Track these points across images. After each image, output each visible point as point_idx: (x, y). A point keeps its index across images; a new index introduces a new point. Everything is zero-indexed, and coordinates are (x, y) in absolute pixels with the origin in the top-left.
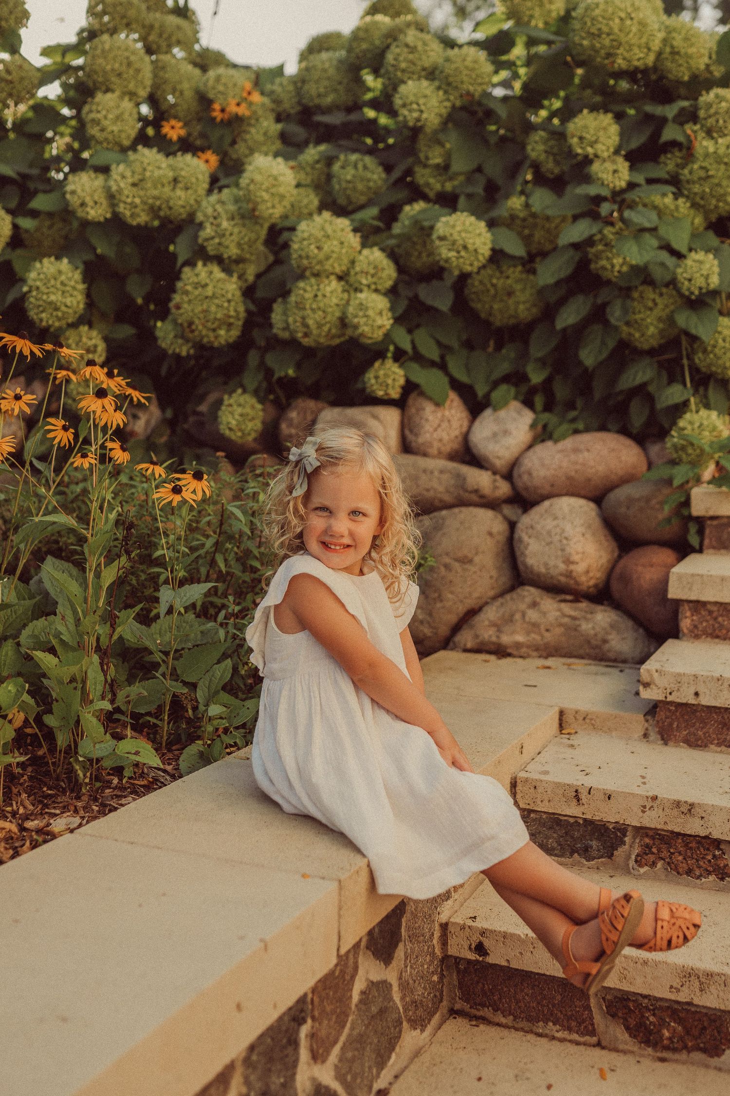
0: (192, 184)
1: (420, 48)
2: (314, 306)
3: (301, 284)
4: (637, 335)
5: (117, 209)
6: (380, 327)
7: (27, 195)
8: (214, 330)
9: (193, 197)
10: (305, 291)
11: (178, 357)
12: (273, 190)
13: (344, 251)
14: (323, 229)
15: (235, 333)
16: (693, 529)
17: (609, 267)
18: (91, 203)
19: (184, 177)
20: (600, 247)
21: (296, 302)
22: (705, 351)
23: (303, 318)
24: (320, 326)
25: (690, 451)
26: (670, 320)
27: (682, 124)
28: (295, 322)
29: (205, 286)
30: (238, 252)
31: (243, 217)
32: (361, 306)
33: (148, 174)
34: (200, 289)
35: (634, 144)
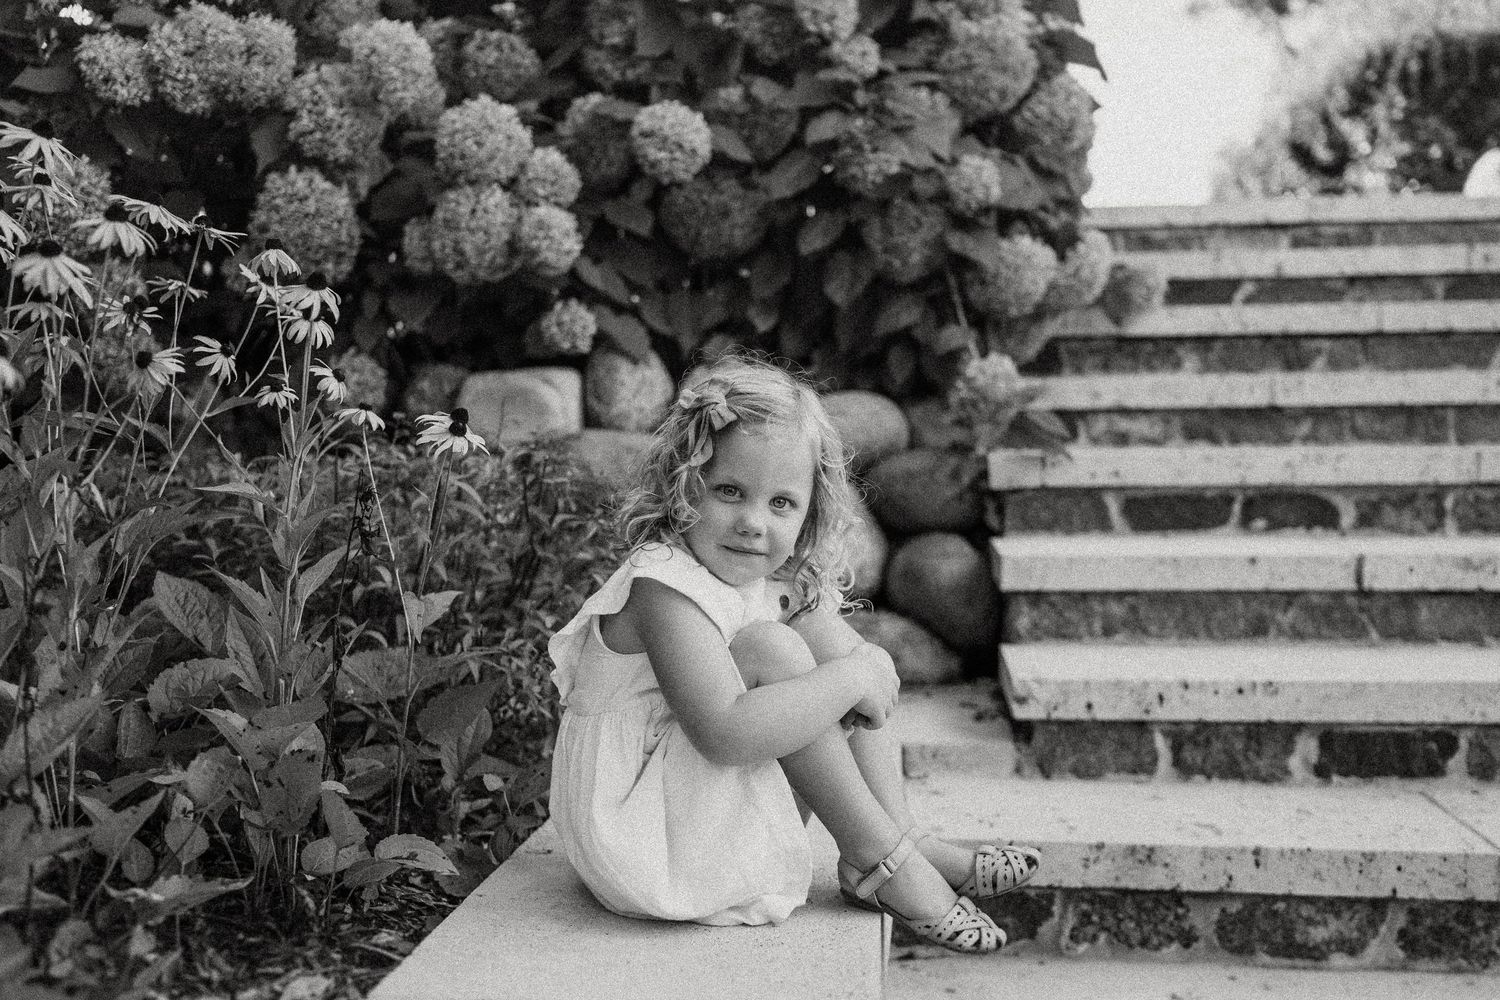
0: (275, 57)
2: (473, 224)
3: (452, 195)
4: (897, 263)
5: (160, 89)
6: (568, 253)
8: (318, 263)
9: (277, 76)
10: (458, 203)
12: (406, 64)
13: (513, 148)
14: (483, 118)
15: (346, 267)
16: (991, 506)
17: (860, 174)
18: (121, 79)
19: (263, 47)
20: (848, 151)
21: (446, 221)
22: (983, 282)
23: (457, 242)
24: (481, 252)
25: (982, 406)
26: (940, 244)
28: (444, 247)
29: (303, 199)
30: (350, 152)
31: (355, 104)
32: (541, 225)
33: (209, 39)
34: (296, 204)
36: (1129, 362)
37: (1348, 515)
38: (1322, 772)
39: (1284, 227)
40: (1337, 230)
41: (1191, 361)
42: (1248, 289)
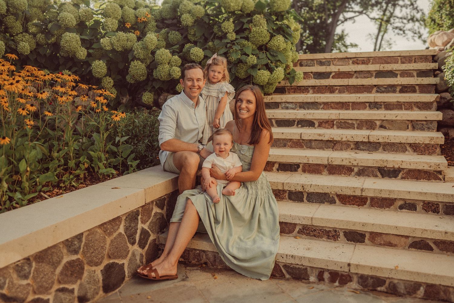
0: (132, 40)
1: (187, 5)
2: (163, 71)
4: (240, 75)
5: (113, 47)
6: (178, 75)
7: (91, 44)
8: (140, 77)
9: (132, 43)
10: (160, 67)
11: (131, 84)
12: (151, 43)
13: (168, 57)
14: (162, 52)
15: (145, 78)
18: (107, 46)
19: (130, 39)
21: (158, 70)
24: (164, 76)
26: (246, 71)
27: (249, 23)
28: (159, 75)
29: (137, 66)
30: (144, 57)
31: (144, 49)
32: (174, 70)
33: (121, 38)
34: (135, 67)
35: (238, 29)
36: (299, 91)
37: (316, 125)
38: (278, 170)
39: (351, 58)
40: (362, 59)
41: (311, 91)
42: (333, 74)
